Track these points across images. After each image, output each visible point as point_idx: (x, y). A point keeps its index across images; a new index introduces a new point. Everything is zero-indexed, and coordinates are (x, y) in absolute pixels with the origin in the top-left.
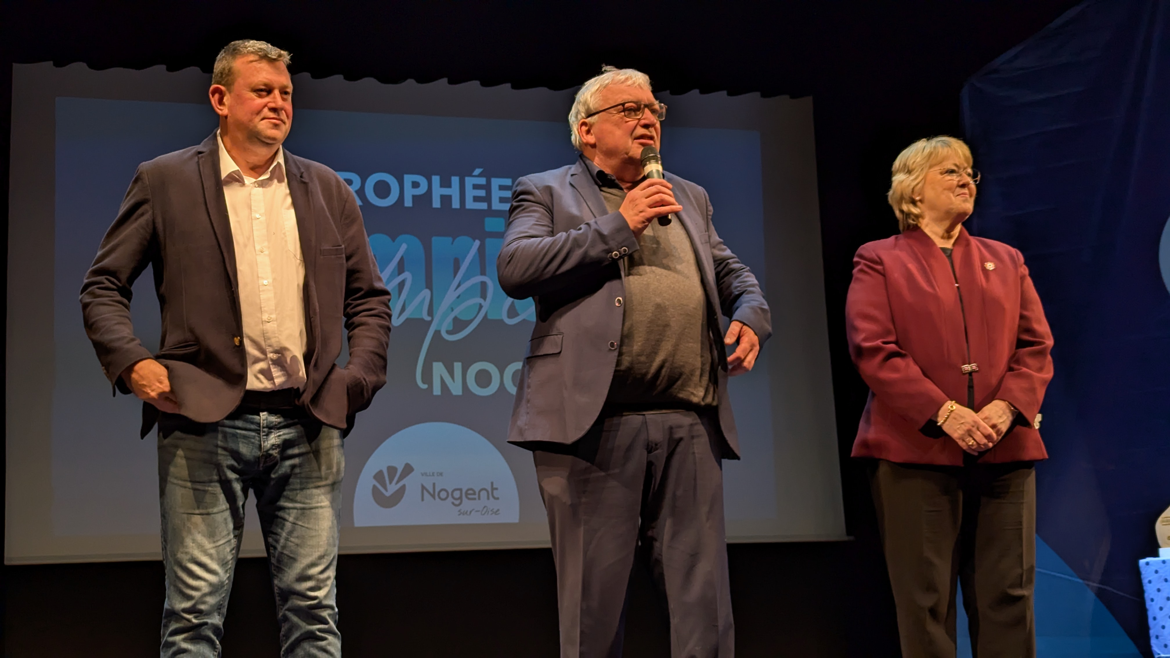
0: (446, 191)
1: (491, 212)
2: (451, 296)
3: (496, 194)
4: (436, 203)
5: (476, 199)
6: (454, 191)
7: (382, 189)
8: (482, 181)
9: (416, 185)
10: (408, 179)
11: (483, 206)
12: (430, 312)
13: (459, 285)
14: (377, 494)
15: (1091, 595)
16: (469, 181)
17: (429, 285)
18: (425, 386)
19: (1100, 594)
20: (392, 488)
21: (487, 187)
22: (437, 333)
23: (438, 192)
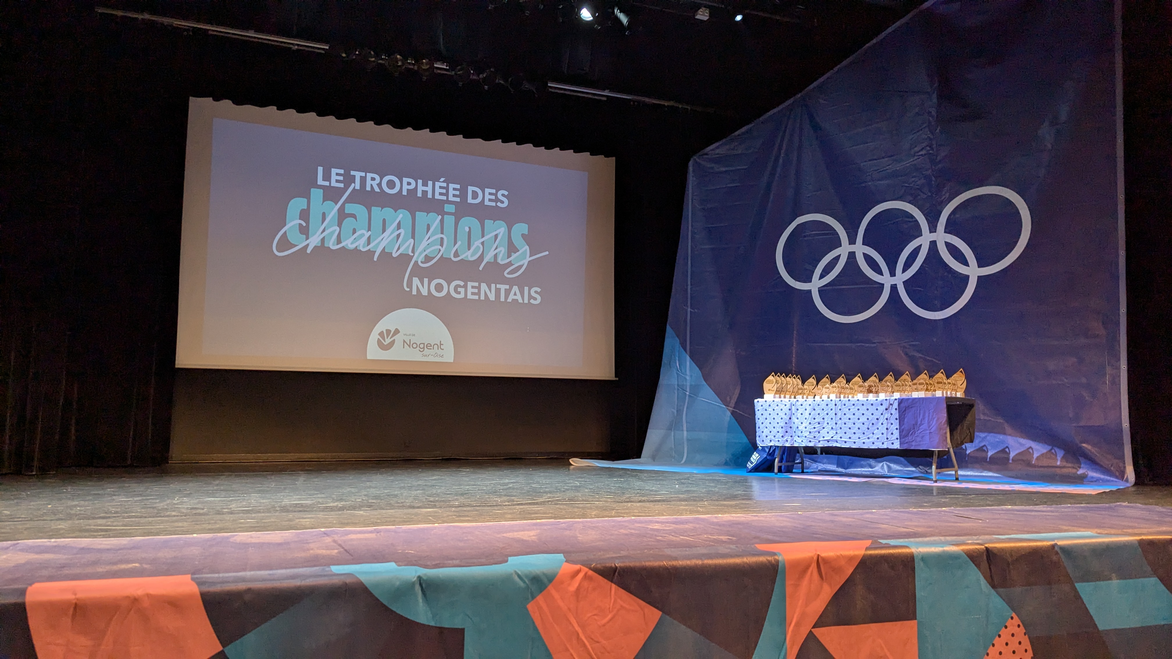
0: (425, 188)
1: (448, 202)
2: (424, 244)
3: (451, 192)
4: (419, 194)
5: (441, 194)
6: (429, 189)
7: (391, 184)
8: (445, 185)
9: (409, 184)
10: (405, 180)
11: (444, 198)
13: (429, 238)
14: (380, 344)
15: (729, 414)
18: (408, 289)
19: (733, 413)
20: (388, 341)
22: (416, 262)
23: (421, 188)
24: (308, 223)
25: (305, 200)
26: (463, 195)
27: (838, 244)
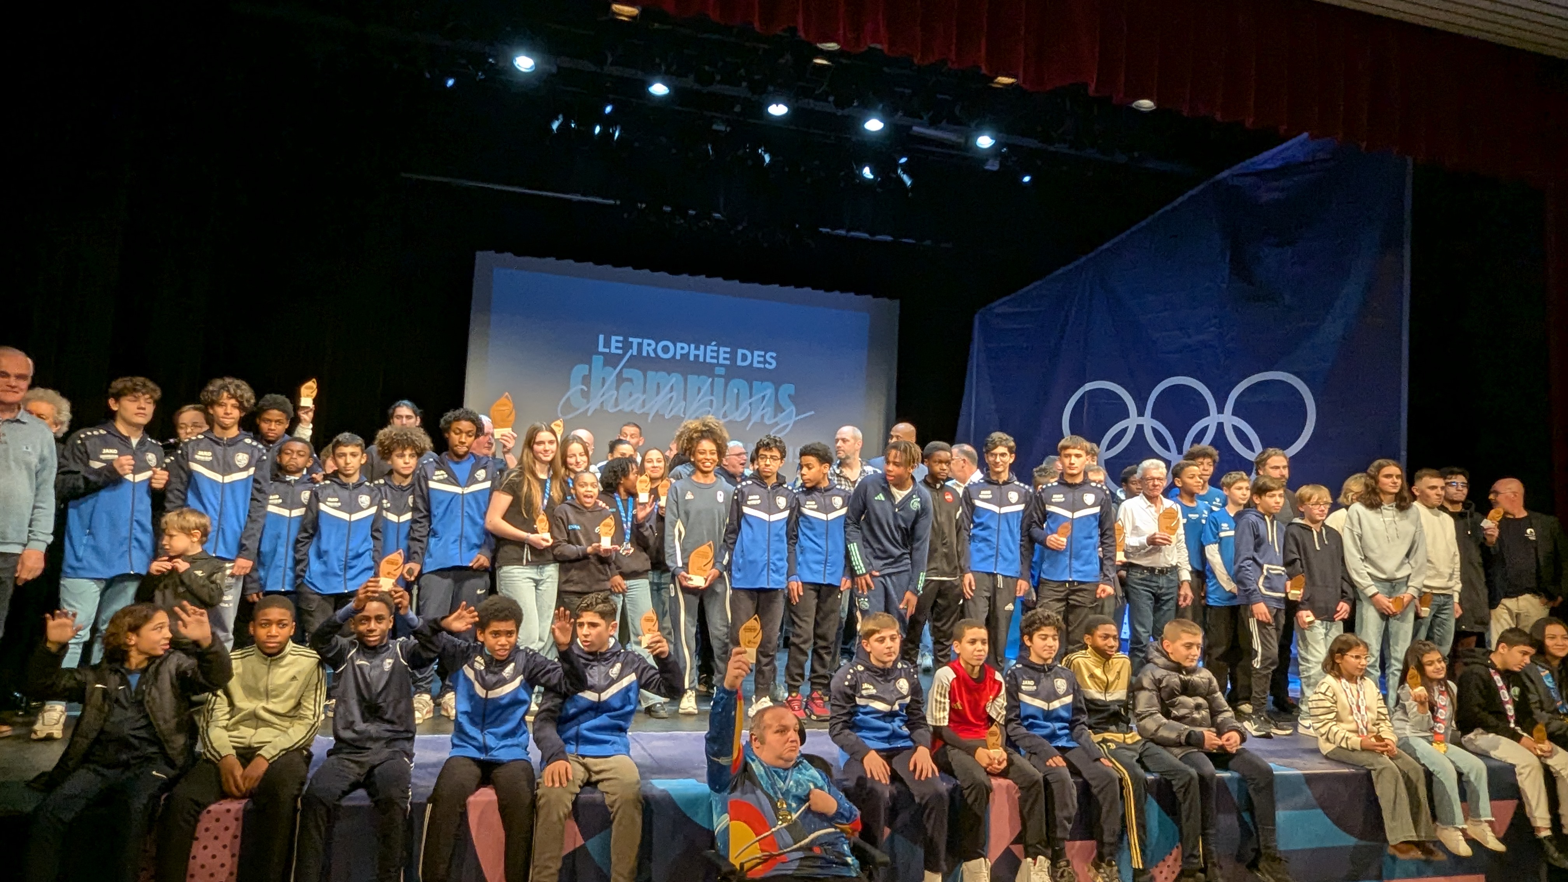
0: (697, 352)
1: (718, 365)
2: (695, 405)
3: (722, 355)
4: (692, 358)
5: (712, 357)
6: (701, 353)
7: (666, 349)
8: (716, 348)
9: (682, 348)
10: (679, 345)
11: (715, 361)
12: (684, 413)
13: (699, 400)
16: (709, 348)
17: (685, 399)
21: (718, 351)
23: (693, 352)
24: (589, 388)
25: (587, 366)
26: (733, 358)
27: (1126, 415)
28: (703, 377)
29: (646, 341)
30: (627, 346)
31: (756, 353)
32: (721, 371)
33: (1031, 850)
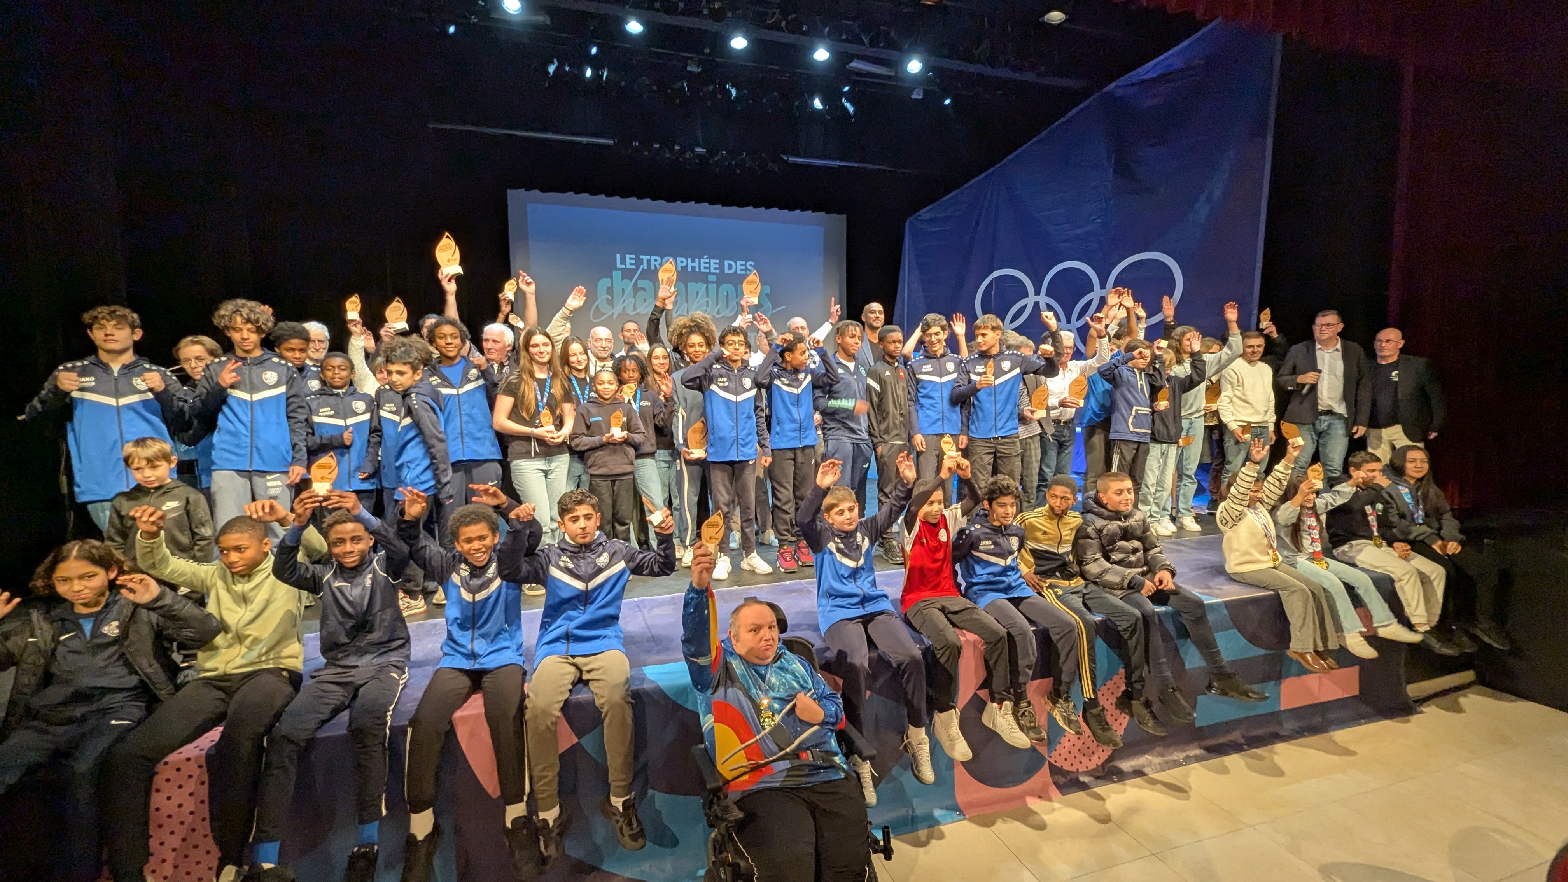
0: (693, 264)
1: (710, 273)
3: (713, 266)
4: (690, 269)
5: (705, 268)
6: (696, 264)
8: (708, 260)
11: (708, 271)
16: (702, 261)
21: (709, 263)
23: (690, 265)
24: (612, 296)
25: (609, 280)
26: (721, 267)
27: (1026, 295)
28: (700, 284)
29: (653, 258)
30: (639, 263)
31: (739, 263)
32: (712, 278)
33: (997, 696)
